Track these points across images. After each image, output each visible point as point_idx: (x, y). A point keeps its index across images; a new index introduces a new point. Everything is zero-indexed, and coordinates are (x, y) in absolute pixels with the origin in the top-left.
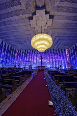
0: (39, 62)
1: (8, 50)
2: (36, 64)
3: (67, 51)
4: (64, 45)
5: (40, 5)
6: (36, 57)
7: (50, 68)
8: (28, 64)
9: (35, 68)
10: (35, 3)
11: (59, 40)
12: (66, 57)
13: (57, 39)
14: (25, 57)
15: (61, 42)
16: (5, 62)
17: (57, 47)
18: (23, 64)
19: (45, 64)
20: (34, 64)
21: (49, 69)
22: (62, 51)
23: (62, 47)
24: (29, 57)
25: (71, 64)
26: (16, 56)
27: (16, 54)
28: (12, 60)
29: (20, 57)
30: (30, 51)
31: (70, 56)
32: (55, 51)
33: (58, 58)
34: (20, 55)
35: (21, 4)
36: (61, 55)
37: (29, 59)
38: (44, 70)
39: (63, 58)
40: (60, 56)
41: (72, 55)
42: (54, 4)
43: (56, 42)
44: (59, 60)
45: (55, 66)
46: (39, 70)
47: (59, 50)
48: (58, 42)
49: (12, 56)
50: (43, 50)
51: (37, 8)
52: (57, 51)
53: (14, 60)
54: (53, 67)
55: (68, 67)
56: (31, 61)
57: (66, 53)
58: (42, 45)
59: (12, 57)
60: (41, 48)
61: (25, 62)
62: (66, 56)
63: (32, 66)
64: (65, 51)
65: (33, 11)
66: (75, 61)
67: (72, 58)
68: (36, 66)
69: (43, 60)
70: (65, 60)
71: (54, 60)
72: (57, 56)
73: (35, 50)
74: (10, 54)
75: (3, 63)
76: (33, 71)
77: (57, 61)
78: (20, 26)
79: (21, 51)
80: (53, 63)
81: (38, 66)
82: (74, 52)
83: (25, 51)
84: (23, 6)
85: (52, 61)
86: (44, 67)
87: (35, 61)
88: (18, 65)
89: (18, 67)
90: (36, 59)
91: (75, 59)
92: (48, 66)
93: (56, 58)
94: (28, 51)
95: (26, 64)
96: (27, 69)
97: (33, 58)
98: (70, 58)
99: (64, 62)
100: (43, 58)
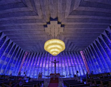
0: (52, 68)
1: (16, 53)
2: (49, 70)
3: (81, 54)
4: (77, 47)
6: (49, 61)
7: (67, 75)
8: (38, 71)
9: (46, 77)
10: (49, 16)
11: (71, 43)
12: (82, 60)
13: (70, 42)
14: (34, 60)
15: (74, 45)
16: (8, 68)
17: (71, 49)
18: (31, 71)
19: (59, 70)
20: (45, 70)
21: (66, 77)
22: (76, 53)
23: (76, 49)
24: (40, 61)
25: (90, 69)
26: (24, 60)
27: (24, 58)
28: (17, 64)
29: (28, 60)
30: (42, 53)
31: (86, 58)
32: (69, 53)
33: (74, 62)
34: (29, 58)
35: (38, 15)
36: (77, 57)
37: (40, 63)
38: (58, 78)
39: (80, 62)
40: (76, 59)
41: (88, 57)
42: (64, 17)
43: (69, 44)
44: (76, 63)
45: (72, 73)
46: (52, 79)
47: (73, 53)
48: (71, 44)
49: (19, 59)
50: (56, 53)
51: (51, 19)
53: (20, 65)
54: (70, 74)
56: (42, 66)
57: (81, 55)
58: (55, 49)
59: (18, 61)
60: (54, 51)
61: (34, 67)
62: (82, 58)
63: (43, 74)
64: (80, 53)
65: (48, 21)
66: (93, 64)
67: (89, 61)
68: (48, 73)
69: (57, 65)
70: (82, 63)
71: (70, 64)
72: (73, 59)
73: (48, 53)
74: (17, 57)
75: (5, 68)
76: (43, 82)
77: (74, 66)
78: (35, 30)
79: (31, 54)
80: (69, 68)
81: (51, 73)
82: (89, 54)
83: (37, 54)
84: (40, 17)
85: (68, 65)
86: (59, 74)
87: (47, 66)
88: (25, 73)
89: (24, 75)
90: (49, 63)
91: (92, 62)
92: (63, 73)
93: (72, 62)
94: (39, 54)
95: (34, 71)
96: (36, 78)
97: (44, 62)
98: (87, 61)
99: (82, 67)
100: (57, 62)
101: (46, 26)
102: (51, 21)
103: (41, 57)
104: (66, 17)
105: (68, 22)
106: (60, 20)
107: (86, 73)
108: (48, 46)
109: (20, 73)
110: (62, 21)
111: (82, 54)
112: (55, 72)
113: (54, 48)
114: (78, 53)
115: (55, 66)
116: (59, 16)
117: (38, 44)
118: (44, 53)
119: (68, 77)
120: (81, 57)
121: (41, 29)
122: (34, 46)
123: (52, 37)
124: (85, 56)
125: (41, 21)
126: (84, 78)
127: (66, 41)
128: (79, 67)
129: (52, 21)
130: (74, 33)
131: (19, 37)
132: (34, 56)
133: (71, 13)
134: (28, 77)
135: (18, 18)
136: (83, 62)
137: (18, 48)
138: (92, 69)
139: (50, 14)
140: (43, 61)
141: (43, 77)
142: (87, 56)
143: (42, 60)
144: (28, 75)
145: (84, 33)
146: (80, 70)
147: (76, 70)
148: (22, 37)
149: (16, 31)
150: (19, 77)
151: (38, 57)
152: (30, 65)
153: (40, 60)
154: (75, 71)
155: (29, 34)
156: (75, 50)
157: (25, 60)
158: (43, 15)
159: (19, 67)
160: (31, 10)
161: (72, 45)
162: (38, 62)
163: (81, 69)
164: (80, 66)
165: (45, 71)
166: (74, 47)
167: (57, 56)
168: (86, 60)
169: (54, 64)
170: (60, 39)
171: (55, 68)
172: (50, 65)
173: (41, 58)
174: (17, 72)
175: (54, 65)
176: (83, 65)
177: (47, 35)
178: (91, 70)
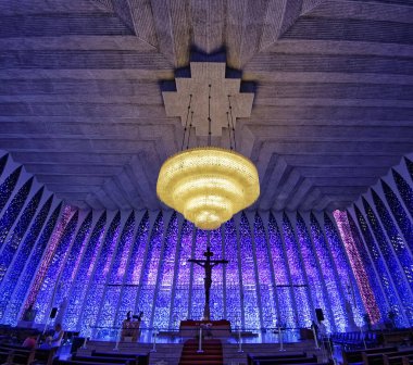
0: (192, 290)
1: (15, 208)
2: (175, 303)
3: (339, 224)
4: (317, 192)
5: (209, 46)
7: (264, 331)
8: (120, 303)
9: (161, 335)
10: (188, 38)
11: (290, 169)
12: (343, 254)
13: (282, 165)
14: (106, 250)
15: (302, 179)
17: (288, 201)
18: (86, 302)
19: (227, 303)
20: (158, 300)
21: (259, 340)
22: (313, 219)
25: (379, 301)
26: (52, 246)
27: (57, 235)
28: (19, 268)
29: (75, 250)
30: (146, 217)
31: (360, 247)
32: (279, 219)
34: (80, 239)
35: (133, 34)
36: (315, 241)
37: (131, 266)
38: (218, 346)
40: (311, 247)
41: (370, 243)
42: (258, 45)
43: (277, 176)
44: (310, 271)
45: (291, 322)
46: (189, 346)
47: (300, 219)
48: (286, 176)
49: (30, 242)
50: (214, 218)
51: (196, 54)
52: (293, 219)
53: (32, 270)
54: (282, 326)
55: (366, 318)
56: (144, 278)
57: (337, 232)
58: (211, 197)
59: (25, 251)
60: (206, 208)
62: (341, 247)
63: (146, 320)
64: (330, 222)
65: (181, 61)
66: (394, 277)
67: (376, 263)
68: (173, 318)
69: (216, 275)
70: (342, 272)
71: (280, 274)
72: (296, 247)
73: (175, 214)
74: (20, 231)
77: (301, 282)
79: (89, 218)
80: (275, 294)
81: (185, 316)
82: (376, 226)
83: (118, 218)
84: (142, 42)
85: (273, 280)
86: (225, 323)
87: (167, 283)
88: (55, 310)
89: (51, 322)
90: (177, 268)
91: (393, 269)
92: (248, 317)
93: (291, 261)
94: (131, 219)
95: (102, 305)
96: (108, 338)
97: (155, 259)
98: (367, 263)
99: (340, 289)
100: (217, 262)
101: (168, 85)
102: (193, 64)
103: (141, 232)
104: (265, 46)
105: (274, 69)
106: (237, 61)
107: (359, 321)
108: (175, 180)
109: (30, 313)
110: (244, 66)
111: (343, 226)
112: (207, 313)
113: (206, 192)
114: (321, 221)
115: (208, 281)
116: (231, 42)
117: (127, 167)
118: (153, 217)
119: (272, 338)
120: (338, 240)
121: (144, 100)
122: (108, 181)
123: (198, 139)
124: (356, 235)
125: (146, 61)
126: (351, 345)
127: (265, 159)
128: (325, 290)
129: (200, 64)
130: (302, 122)
131: (36, 136)
132: (107, 227)
133: (291, 28)
134: (69, 335)
135: (37, 43)
136: (348, 266)
137: (28, 185)
138: (392, 301)
139: (191, 31)
140: (149, 256)
141: (145, 337)
142: (367, 237)
143: (142, 251)
144: (70, 325)
145: (353, 123)
146: (329, 304)
147: (311, 306)
148: (54, 136)
149: (21, 103)
150: (27, 330)
151: (125, 232)
152: (82, 272)
153: (135, 249)
154: (306, 309)
155: (88, 120)
156: (307, 205)
157: (60, 249)
158: (159, 35)
159: (27, 283)
160: (104, 9)
161: (294, 179)
162: (125, 260)
163: (338, 302)
164: (331, 284)
165: (156, 304)
166: (303, 190)
167: (216, 233)
168: (364, 256)
169: (204, 270)
170: (234, 148)
171: (207, 293)
172: (183, 274)
173: (137, 241)
174: (18, 308)
175: (200, 279)
176: (345, 282)
177: (174, 126)
178: (387, 304)
